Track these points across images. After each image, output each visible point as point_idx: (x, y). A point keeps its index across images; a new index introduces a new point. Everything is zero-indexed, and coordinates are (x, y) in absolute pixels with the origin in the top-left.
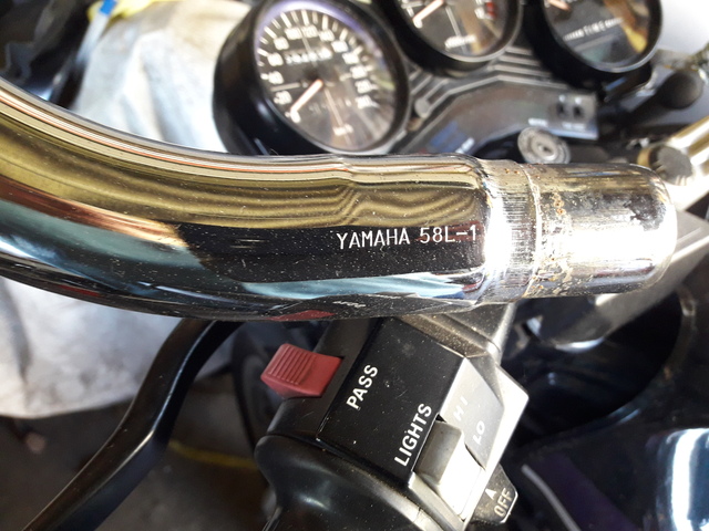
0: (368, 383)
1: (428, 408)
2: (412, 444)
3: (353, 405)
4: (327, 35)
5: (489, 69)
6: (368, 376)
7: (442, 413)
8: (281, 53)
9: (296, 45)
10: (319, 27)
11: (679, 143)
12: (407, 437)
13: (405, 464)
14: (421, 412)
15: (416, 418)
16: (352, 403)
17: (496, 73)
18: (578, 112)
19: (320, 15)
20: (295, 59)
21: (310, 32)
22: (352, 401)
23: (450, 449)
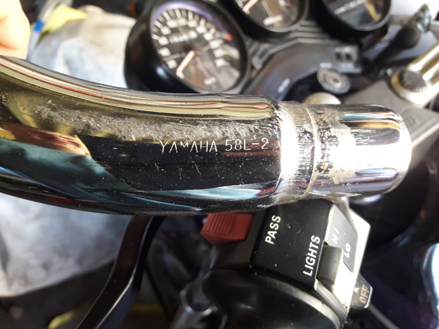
0: (276, 227)
1: (317, 238)
2: (312, 262)
3: (270, 242)
4: (192, 23)
5: (292, 35)
6: (275, 222)
7: (326, 240)
8: (167, 36)
9: (175, 31)
10: (187, 18)
11: (415, 67)
12: (308, 258)
13: (310, 274)
14: (314, 241)
15: (311, 245)
16: (268, 240)
17: (296, 38)
18: (348, 57)
19: (187, 11)
20: (176, 39)
21: (182, 22)
22: (268, 239)
23: (337, 261)
